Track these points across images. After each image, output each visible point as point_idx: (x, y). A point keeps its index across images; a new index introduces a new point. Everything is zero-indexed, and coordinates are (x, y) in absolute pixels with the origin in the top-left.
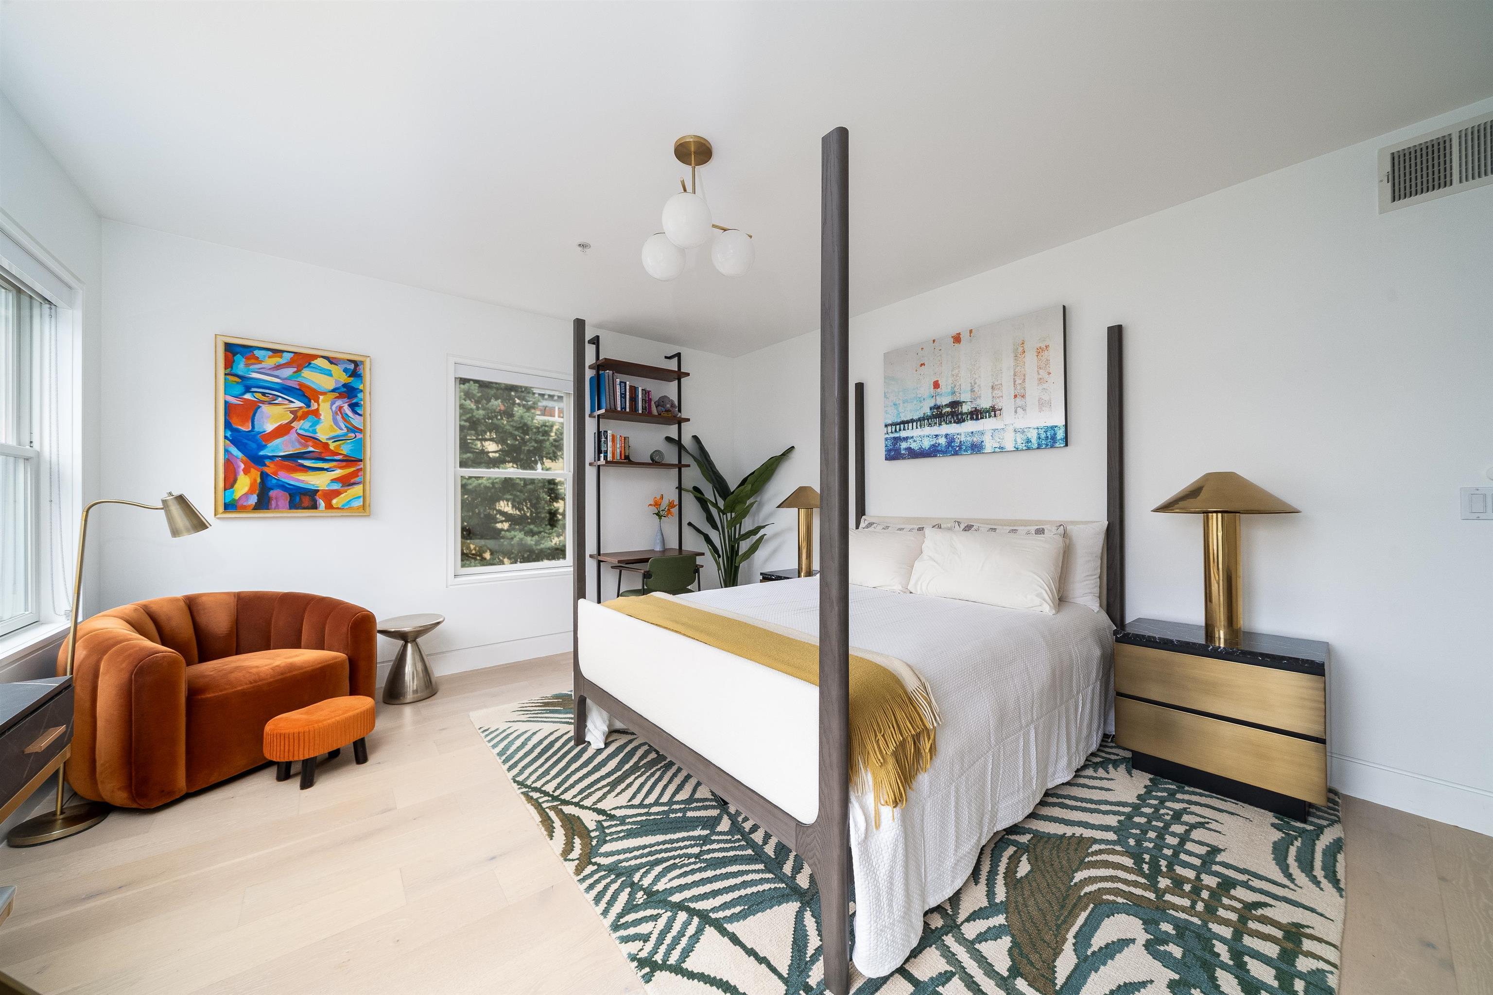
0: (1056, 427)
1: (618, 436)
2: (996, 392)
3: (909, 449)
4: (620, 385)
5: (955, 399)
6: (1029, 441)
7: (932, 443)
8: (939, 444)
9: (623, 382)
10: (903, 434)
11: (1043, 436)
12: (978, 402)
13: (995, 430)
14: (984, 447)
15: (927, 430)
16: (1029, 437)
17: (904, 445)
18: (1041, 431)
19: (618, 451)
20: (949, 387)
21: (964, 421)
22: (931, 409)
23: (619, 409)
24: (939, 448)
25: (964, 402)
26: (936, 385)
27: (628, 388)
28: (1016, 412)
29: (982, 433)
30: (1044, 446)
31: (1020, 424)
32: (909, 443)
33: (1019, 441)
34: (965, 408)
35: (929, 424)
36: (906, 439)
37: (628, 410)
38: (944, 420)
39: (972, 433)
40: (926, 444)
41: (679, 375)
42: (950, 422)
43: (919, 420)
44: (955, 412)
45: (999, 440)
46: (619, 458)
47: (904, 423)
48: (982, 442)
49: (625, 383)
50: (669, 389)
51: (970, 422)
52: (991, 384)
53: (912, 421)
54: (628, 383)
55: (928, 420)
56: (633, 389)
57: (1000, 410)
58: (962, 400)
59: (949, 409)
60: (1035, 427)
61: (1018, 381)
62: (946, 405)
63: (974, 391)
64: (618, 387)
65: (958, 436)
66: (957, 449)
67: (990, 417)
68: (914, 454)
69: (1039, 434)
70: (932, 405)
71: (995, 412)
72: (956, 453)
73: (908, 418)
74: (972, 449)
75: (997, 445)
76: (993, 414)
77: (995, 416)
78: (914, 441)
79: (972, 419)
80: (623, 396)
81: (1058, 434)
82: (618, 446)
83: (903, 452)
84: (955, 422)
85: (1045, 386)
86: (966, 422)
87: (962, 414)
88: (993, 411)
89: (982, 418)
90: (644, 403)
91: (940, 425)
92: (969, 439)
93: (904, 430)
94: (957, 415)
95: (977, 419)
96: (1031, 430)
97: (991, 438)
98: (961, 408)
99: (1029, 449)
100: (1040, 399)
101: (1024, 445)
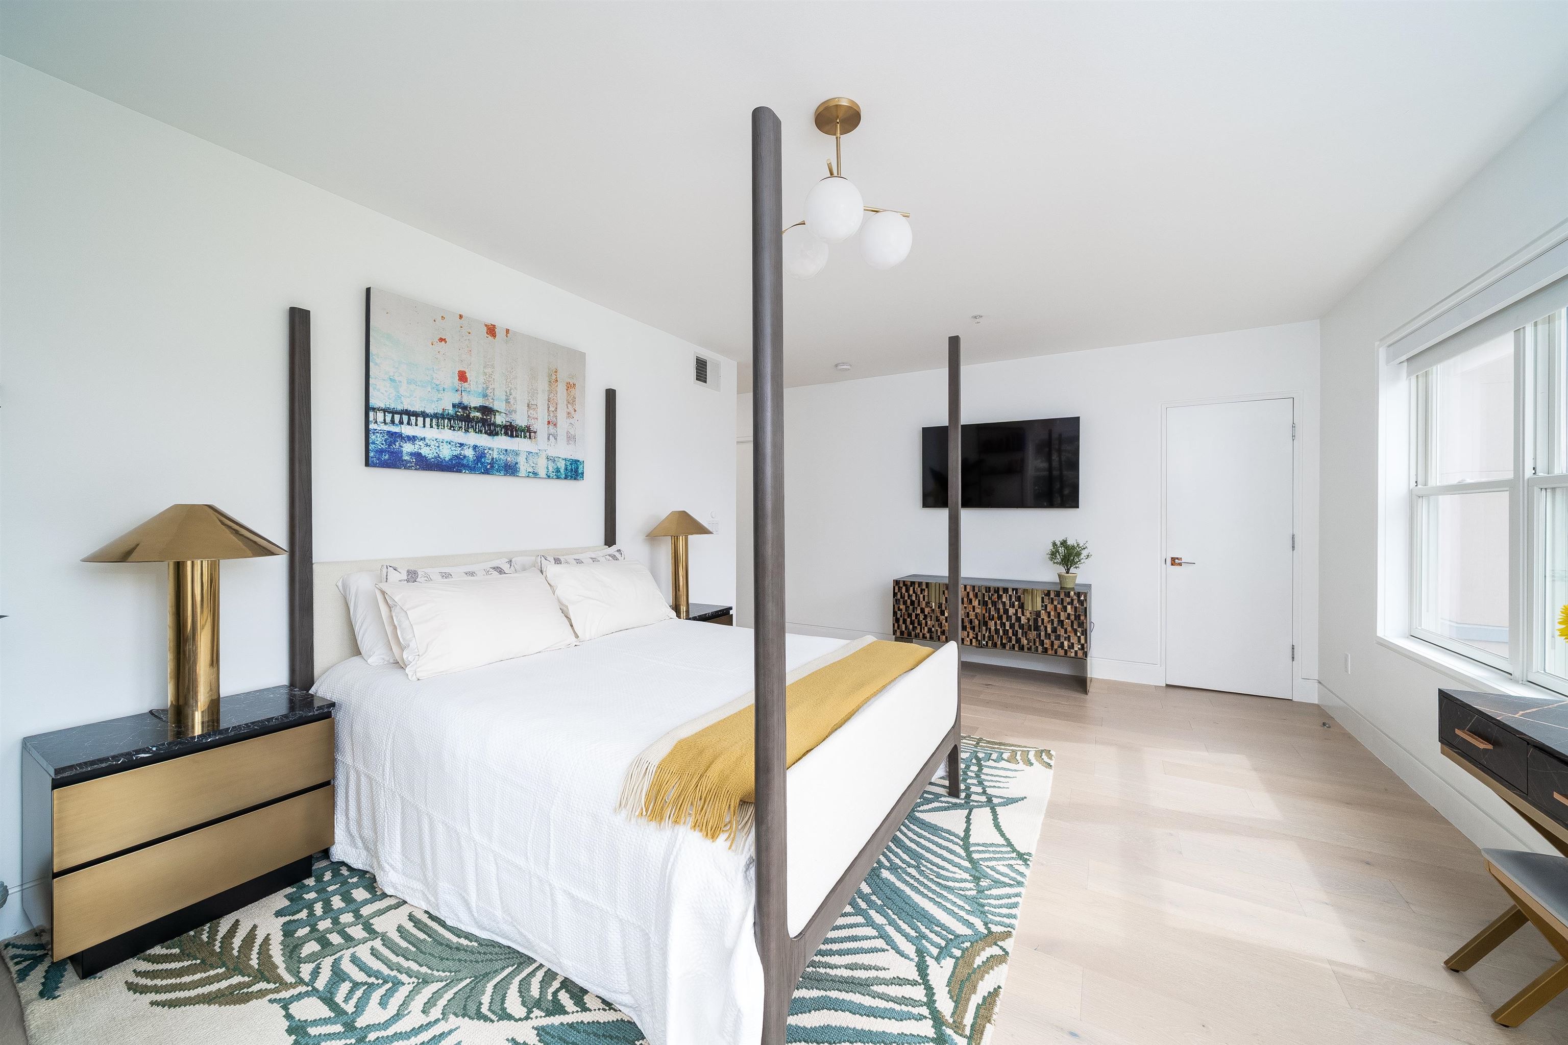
2: (531, 411)
3: (418, 455)
5: (487, 404)
6: (558, 471)
7: (455, 453)
8: (465, 457)
10: (407, 430)
11: (569, 468)
12: (513, 416)
13: (530, 453)
14: (518, 470)
15: (447, 434)
16: (559, 467)
17: (408, 448)
18: (568, 464)
20: (481, 386)
21: (497, 434)
22: (454, 406)
24: (465, 462)
25: (498, 411)
26: (463, 377)
28: (549, 439)
29: (517, 454)
30: (569, 478)
31: (552, 453)
32: (417, 446)
33: (551, 469)
34: (499, 420)
35: (451, 426)
36: (412, 439)
38: (473, 427)
39: (506, 450)
40: (446, 453)
42: (481, 432)
43: (435, 416)
44: (486, 420)
45: (533, 465)
47: (409, 413)
48: (517, 463)
51: (504, 437)
52: (527, 402)
53: (424, 415)
55: (449, 420)
57: (535, 432)
58: (496, 408)
59: (478, 414)
60: (564, 458)
61: (552, 409)
62: (475, 408)
63: (509, 402)
65: (490, 452)
66: (488, 467)
67: (525, 437)
68: (424, 464)
69: (566, 465)
70: (457, 401)
71: (530, 433)
72: (487, 472)
73: (417, 408)
74: (506, 471)
75: (531, 470)
76: (528, 434)
77: (530, 438)
78: (427, 445)
79: (506, 434)
83: (406, 458)
84: (486, 433)
85: (572, 421)
86: (500, 436)
87: (494, 424)
88: (527, 432)
89: (517, 436)
91: (467, 431)
92: (502, 457)
93: (409, 423)
94: (489, 425)
95: (512, 436)
96: (560, 460)
97: (526, 461)
98: (495, 418)
99: (558, 478)
100: (568, 432)
101: (554, 474)
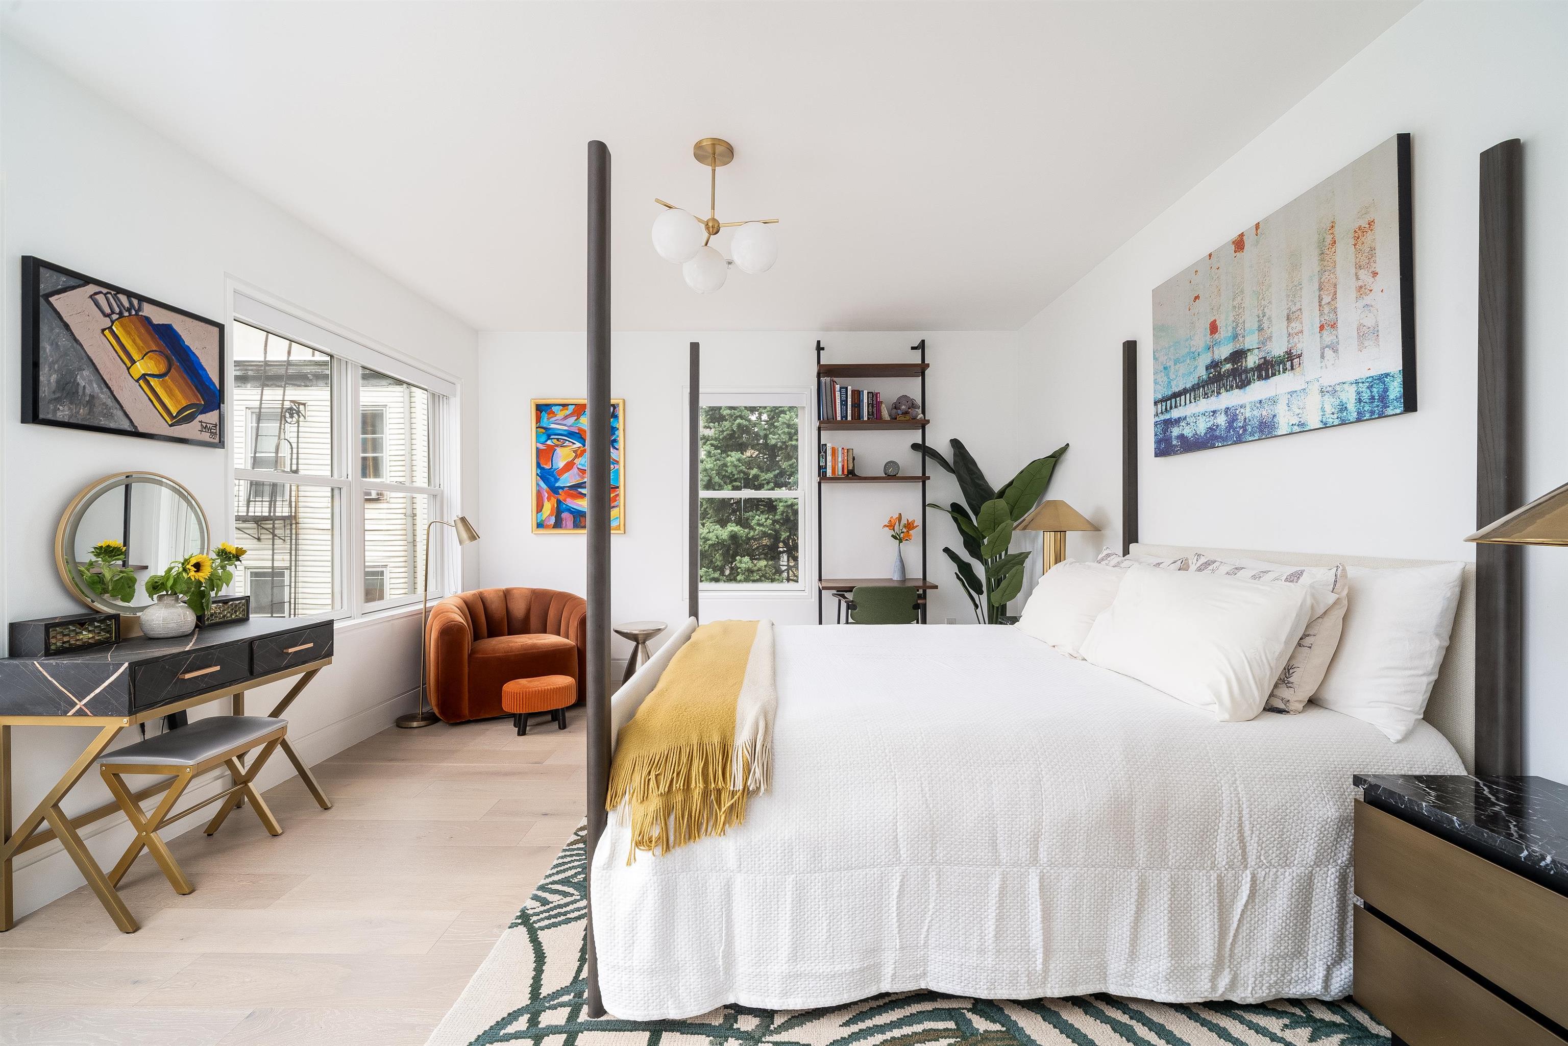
0: (1387, 375)
1: (840, 449)
2: (1293, 325)
3: (1181, 437)
4: (840, 391)
5: (1238, 346)
6: (1343, 408)
7: (1209, 425)
8: (1217, 426)
9: (843, 388)
10: (1175, 414)
11: (1366, 396)
12: (1268, 347)
13: (1291, 393)
14: (1276, 426)
15: (1204, 405)
16: (1344, 401)
17: (1176, 431)
18: (1363, 388)
19: (840, 465)
20: (1230, 329)
21: (1249, 383)
22: (1207, 369)
23: (839, 418)
24: (1217, 433)
25: (1249, 350)
26: (1214, 328)
27: (849, 393)
28: (1322, 357)
29: (1274, 401)
30: (1368, 416)
31: (1330, 378)
32: (1181, 427)
33: (1329, 409)
34: (1251, 361)
35: (1206, 394)
36: (1178, 421)
37: (849, 418)
38: (1224, 385)
39: (1261, 402)
40: (1202, 427)
41: (920, 370)
42: (1232, 387)
43: (1195, 388)
44: (1237, 369)
45: (1298, 411)
46: (840, 473)
47: (1176, 395)
48: (1274, 416)
49: (847, 388)
50: (910, 387)
51: (1258, 383)
52: (1285, 313)
53: (1185, 392)
54: (849, 388)
55: (1204, 387)
56: (857, 394)
57: (1299, 356)
58: (1247, 347)
59: (1229, 366)
60: (1353, 380)
61: (1326, 299)
62: (1225, 360)
63: (1262, 329)
64: (838, 394)
65: (1242, 410)
66: (1241, 432)
67: (1285, 370)
68: (1191, 445)
69: (1358, 393)
70: (1208, 361)
71: (1292, 360)
72: (1239, 441)
73: (1181, 388)
74: (1261, 431)
75: (1295, 421)
76: (1288, 364)
77: (1292, 368)
78: (1188, 424)
79: (1260, 378)
80: (844, 403)
81: (1391, 389)
82: (840, 459)
83: (1174, 442)
84: (1237, 387)
85: (1368, 300)
86: (1252, 384)
87: (1246, 371)
88: (1290, 360)
89: (1274, 375)
90: (870, 408)
91: (1219, 393)
92: (1255, 413)
93: (1176, 407)
94: (1240, 375)
95: (1267, 377)
96: (1345, 386)
97: (1287, 408)
98: (1246, 361)
99: (1343, 423)
100: (1360, 326)
101: (1336, 416)
